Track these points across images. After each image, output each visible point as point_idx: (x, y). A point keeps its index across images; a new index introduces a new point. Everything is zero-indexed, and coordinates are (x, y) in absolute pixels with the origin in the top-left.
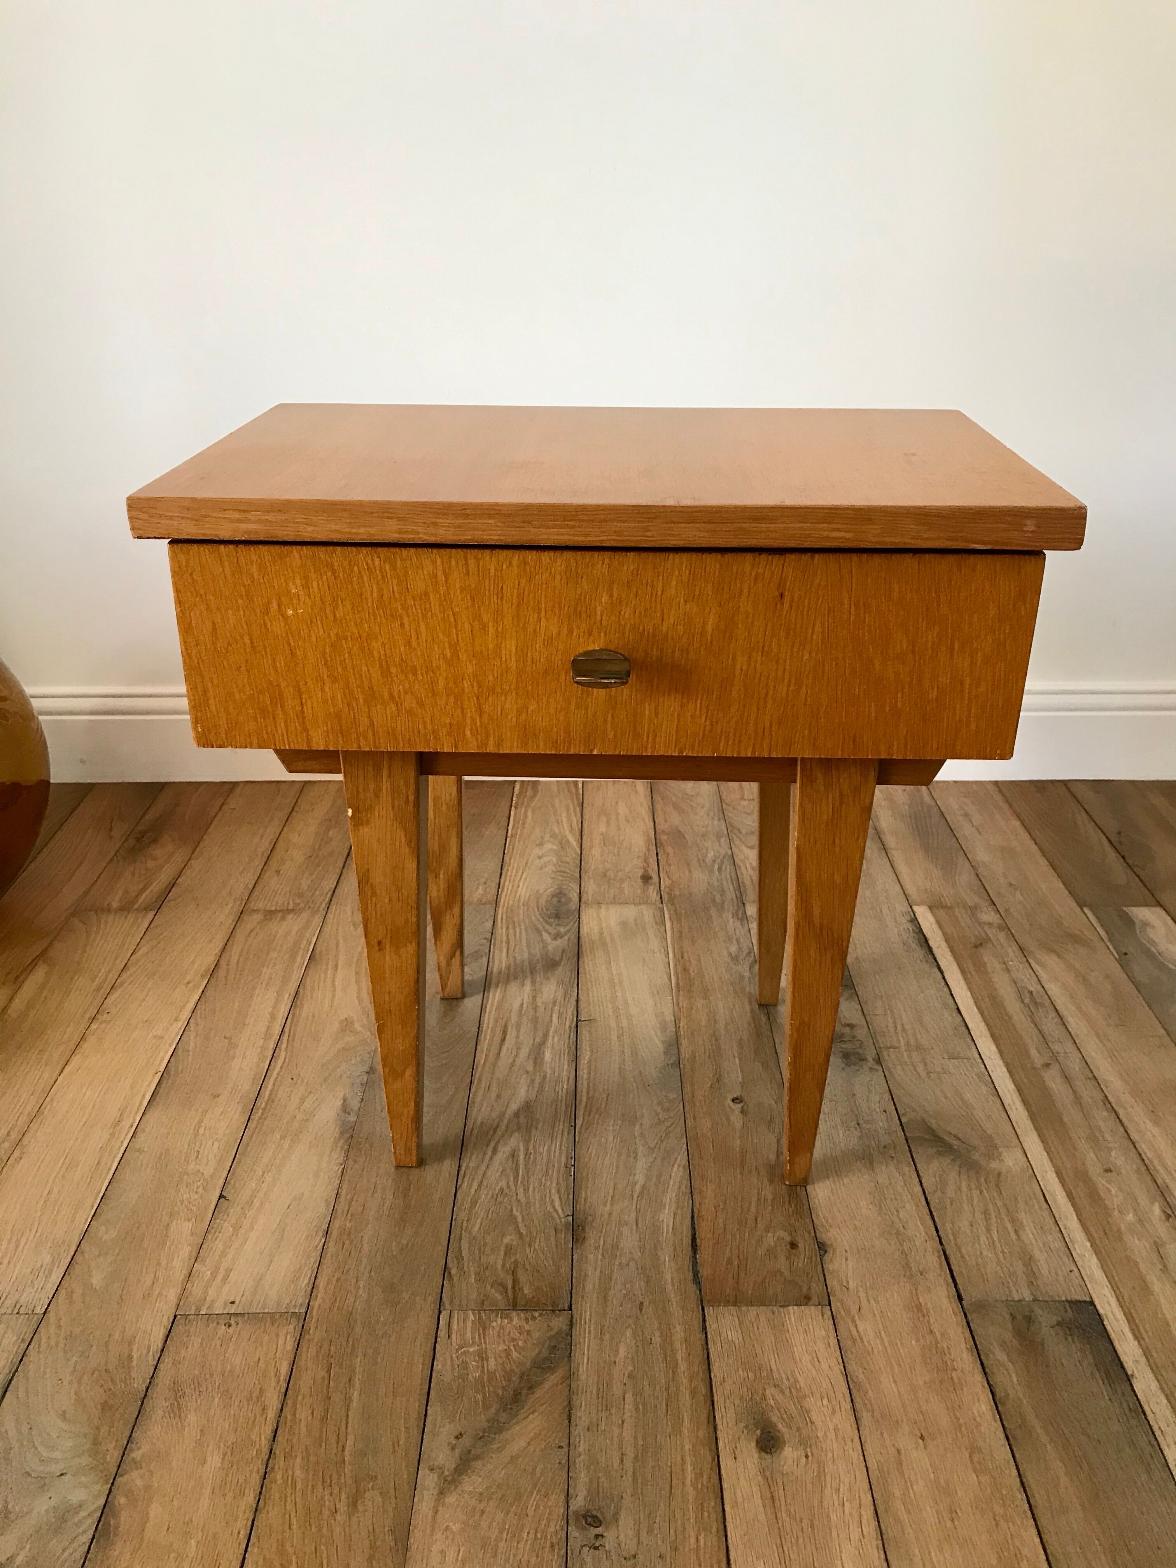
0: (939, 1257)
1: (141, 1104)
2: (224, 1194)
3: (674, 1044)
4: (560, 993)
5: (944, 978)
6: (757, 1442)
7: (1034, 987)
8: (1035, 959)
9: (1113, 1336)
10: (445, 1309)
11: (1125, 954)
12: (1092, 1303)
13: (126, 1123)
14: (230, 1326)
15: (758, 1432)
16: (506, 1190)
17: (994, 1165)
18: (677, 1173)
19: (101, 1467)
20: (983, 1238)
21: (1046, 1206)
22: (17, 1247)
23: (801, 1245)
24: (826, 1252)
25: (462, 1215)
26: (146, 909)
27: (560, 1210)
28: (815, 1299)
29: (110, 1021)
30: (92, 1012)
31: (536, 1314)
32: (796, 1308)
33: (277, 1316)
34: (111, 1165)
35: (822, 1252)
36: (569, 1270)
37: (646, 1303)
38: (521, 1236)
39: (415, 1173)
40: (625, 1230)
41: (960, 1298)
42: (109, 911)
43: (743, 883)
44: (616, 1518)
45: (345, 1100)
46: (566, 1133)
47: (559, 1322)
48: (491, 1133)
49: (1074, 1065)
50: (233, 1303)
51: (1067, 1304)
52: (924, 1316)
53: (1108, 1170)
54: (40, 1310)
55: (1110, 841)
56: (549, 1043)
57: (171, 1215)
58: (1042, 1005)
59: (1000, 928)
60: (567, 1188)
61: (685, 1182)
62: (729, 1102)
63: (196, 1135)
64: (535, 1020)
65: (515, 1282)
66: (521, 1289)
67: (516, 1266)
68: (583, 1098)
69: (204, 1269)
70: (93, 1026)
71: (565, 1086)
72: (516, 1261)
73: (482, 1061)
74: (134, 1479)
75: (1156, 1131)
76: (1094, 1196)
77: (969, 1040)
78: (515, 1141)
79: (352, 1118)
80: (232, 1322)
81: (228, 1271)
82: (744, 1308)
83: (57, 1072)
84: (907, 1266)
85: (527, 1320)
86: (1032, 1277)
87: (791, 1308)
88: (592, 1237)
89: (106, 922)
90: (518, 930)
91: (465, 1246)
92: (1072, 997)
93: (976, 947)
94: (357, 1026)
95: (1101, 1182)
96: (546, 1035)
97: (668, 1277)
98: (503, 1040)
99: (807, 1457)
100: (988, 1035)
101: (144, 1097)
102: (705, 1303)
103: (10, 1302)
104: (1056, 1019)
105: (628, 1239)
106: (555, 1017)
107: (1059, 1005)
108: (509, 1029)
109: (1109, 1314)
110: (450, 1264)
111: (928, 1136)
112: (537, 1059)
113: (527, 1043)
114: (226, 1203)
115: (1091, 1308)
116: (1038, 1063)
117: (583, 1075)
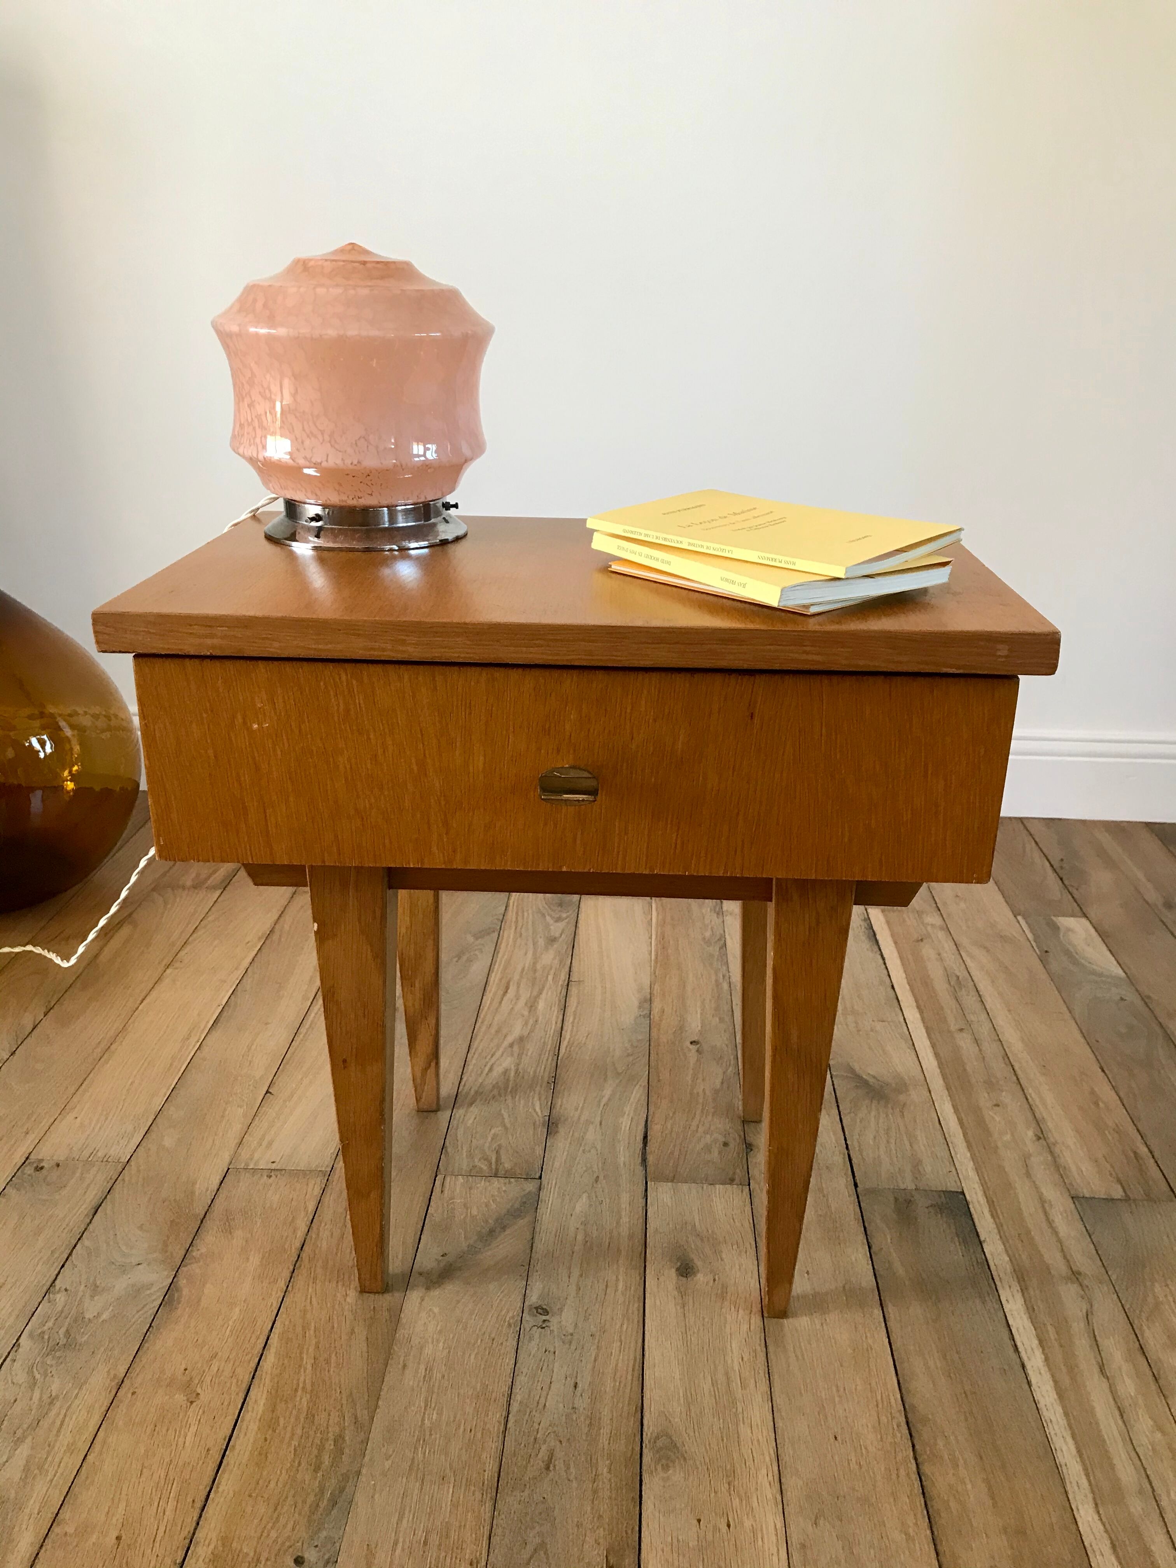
0: (844, 1158)
1: (205, 1027)
2: (270, 1091)
3: (647, 1001)
4: (556, 961)
5: (885, 964)
6: (677, 1270)
7: (962, 973)
8: (966, 952)
9: (975, 1216)
10: (440, 1174)
11: (1046, 952)
12: (963, 1193)
13: (193, 1040)
14: (271, 1176)
15: (679, 1264)
16: (497, 1096)
17: (902, 1098)
18: (637, 1093)
19: (169, 1261)
20: (882, 1147)
21: (939, 1127)
22: (107, 1119)
23: (732, 1144)
24: (751, 1150)
25: (460, 1111)
26: (214, 888)
27: (540, 1112)
28: (737, 1181)
29: (181, 968)
30: (166, 961)
31: (512, 1180)
32: (721, 1186)
33: (308, 1172)
34: (181, 1068)
35: (749, 1150)
36: (542, 1153)
37: (601, 1177)
38: (506, 1128)
40: (591, 1129)
41: (856, 1185)
42: (184, 888)
44: (561, 1310)
46: (550, 1059)
47: (531, 1186)
48: (489, 1056)
49: (984, 1030)
50: (273, 1162)
51: (942, 1193)
52: (824, 1196)
53: (997, 1105)
54: (123, 1160)
55: (1052, 866)
56: (543, 996)
57: (228, 1103)
58: (966, 986)
59: (941, 929)
60: (546, 1098)
61: (643, 1097)
62: (688, 1043)
63: (249, 1049)
64: (534, 981)
65: (498, 1159)
66: (502, 1163)
67: (500, 1148)
68: (567, 1036)
69: (251, 1139)
70: (168, 971)
71: (553, 1027)
72: (500, 1145)
73: (488, 1005)
74: (193, 1269)
76: (981, 1122)
77: (897, 1006)
78: (507, 1063)
80: (273, 1174)
81: (270, 1144)
82: (679, 1184)
83: (139, 1002)
85: (505, 1184)
86: (917, 1174)
87: (717, 1186)
88: (562, 1130)
89: (181, 896)
90: (526, 914)
91: (460, 1133)
92: (992, 981)
93: (918, 941)
95: (988, 1113)
96: (541, 991)
97: (621, 1159)
98: (505, 992)
99: (714, 1280)
100: (915, 1004)
101: (208, 1022)
102: (648, 1179)
103: (100, 1154)
104: (976, 998)
105: (592, 1135)
106: (550, 978)
107: (981, 987)
108: (511, 984)
109: (975, 1201)
110: (447, 1143)
111: (849, 1075)
112: (532, 1006)
113: (525, 995)
114: (271, 1097)
115: (961, 1196)
116: (953, 1028)
117: (570, 1019)
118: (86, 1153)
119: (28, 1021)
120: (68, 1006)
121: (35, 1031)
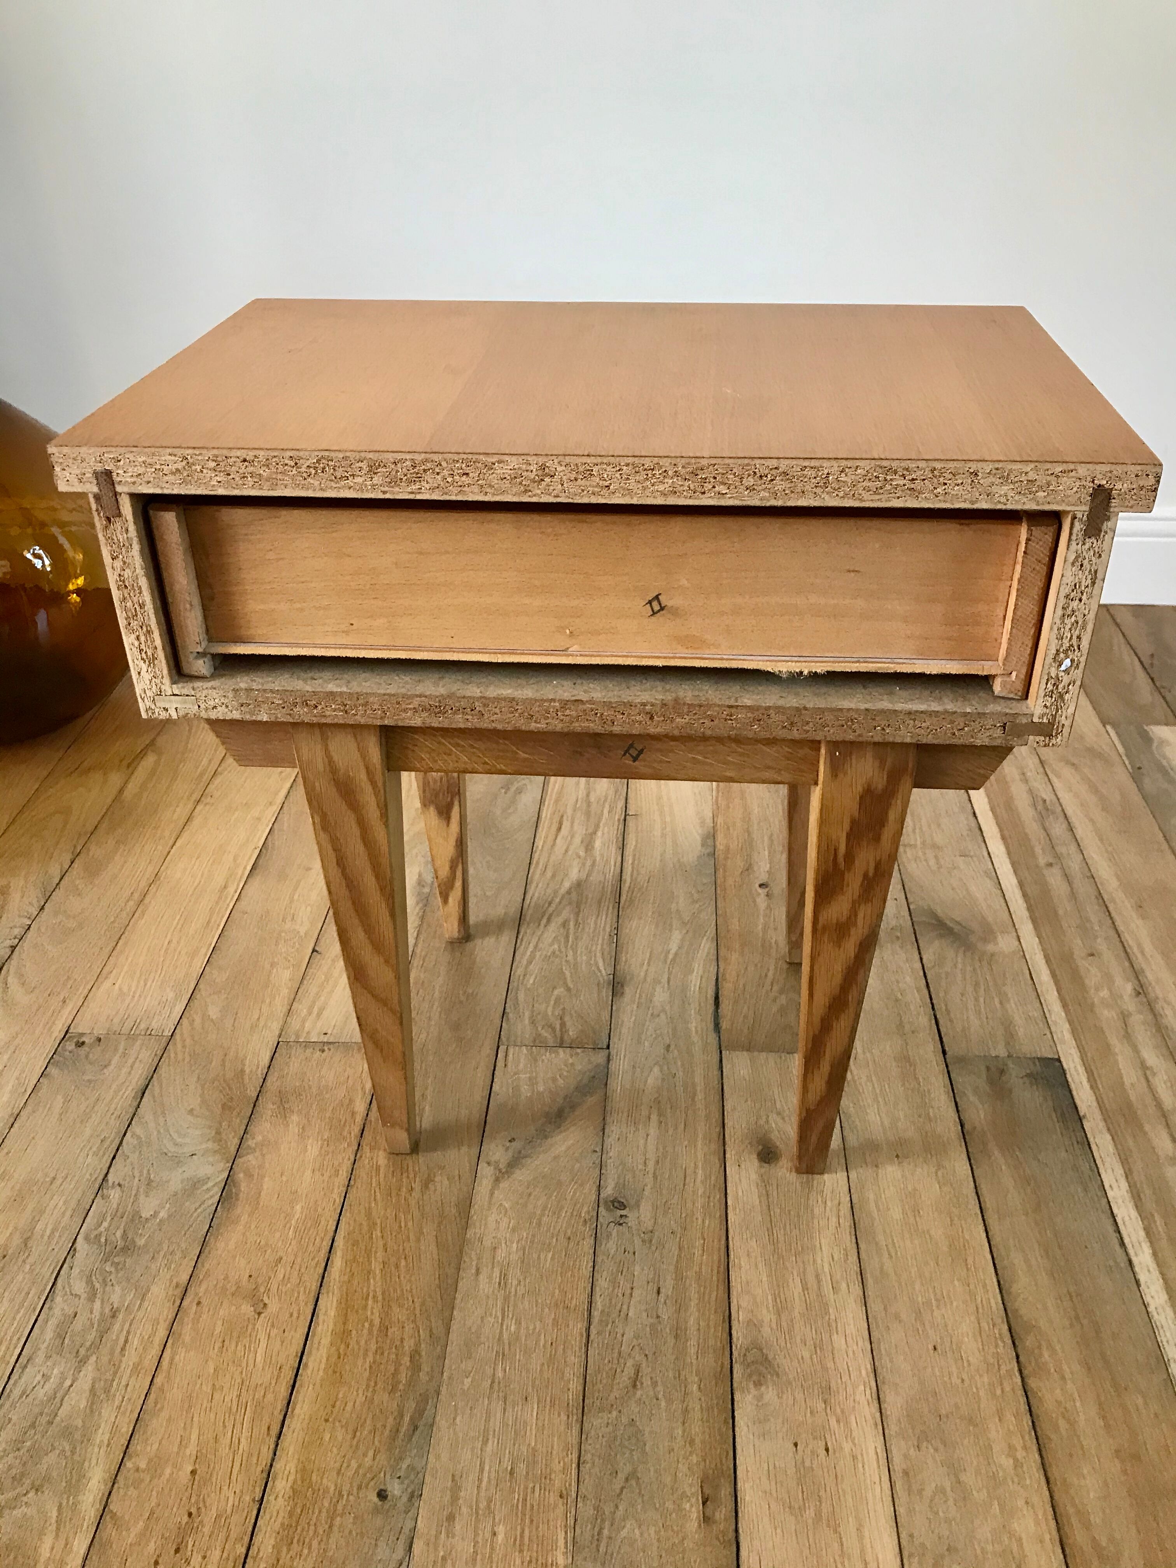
0: (930, 1020)
1: (243, 874)
2: (317, 948)
3: (711, 837)
4: (612, 790)
6: (759, 1155)
7: (1047, 795)
8: (1053, 771)
9: (1073, 1086)
10: (502, 1045)
11: (1139, 768)
12: (1059, 1060)
13: (232, 890)
14: (323, 1051)
15: (760, 1147)
16: (557, 953)
17: (990, 948)
18: (706, 946)
19: (223, 1151)
20: (971, 1005)
21: (1030, 982)
22: (146, 985)
25: (519, 971)
27: (604, 971)
29: (213, 804)
30: (196, 796)
31: (579, 1051)
34: (220, 922)
36: (608, 1018)
37: (672, 1047)
38: (569, 989)
40: (658, 989)
41: (944, 1052)
44: (637, 1205)
45: (420, 875)
46: (611, 908)
47: (599, 1058)
48: (547, 905)
49: (1074, 865)
50: (325, 1034)
51: (1037, 1061)
52: (911, 1066)
53: (1092, 955)
54: (167, 1033)
55: (1141, 662)
56: (599, 833)
57: (273, 965)
58: (1053, 813)
60: (610, 953)
61: (712, 951)
62: (757, 885)
63: (292, 901)
64: (588, 814)
65: (562, 1026)
66: (567, 1031)
67: (564, 1013)
69: (300, 1006)
70: (199, 808)
71: (612, 869)
72: (564, 1009)
73: (541, 845)
74: (250, 1160)
75: (1140, 922)
76: (1077, 977)
77: (980, 839)
78: (566, 914)
79: (426, 890)
80: (326, 1048)
81: (320, 1013)
82: (756, 1053)
83: (170, 845)
84: (901, 1026)
85: (571, 1056)
86: (1010, 1036)
88: (628, 991)
91: (521, 996)
95: (1083, 964)
96: (597, 827)
97: (693, 1026)
98: (559, 829)
100: (999, 835)
101: (245, 868)
102: (722, 1048)
103: (143, 1026)
104: (1065, 826)
105: (661, 996)
106: (606, 811)
107: (1069, 812)
108: (565, 818)
109: (1072, 1069)
110: (507, 1010)
111: (934, 921)
112: (588, 846)
113: (580, 831)
114: (319, 956)
115: (1057, 1064)
116: (1042, 861)
117: (629, 860)
118: (129, 1024)
119: (55, 871)
120: (95, 851)
121: (62, 882)
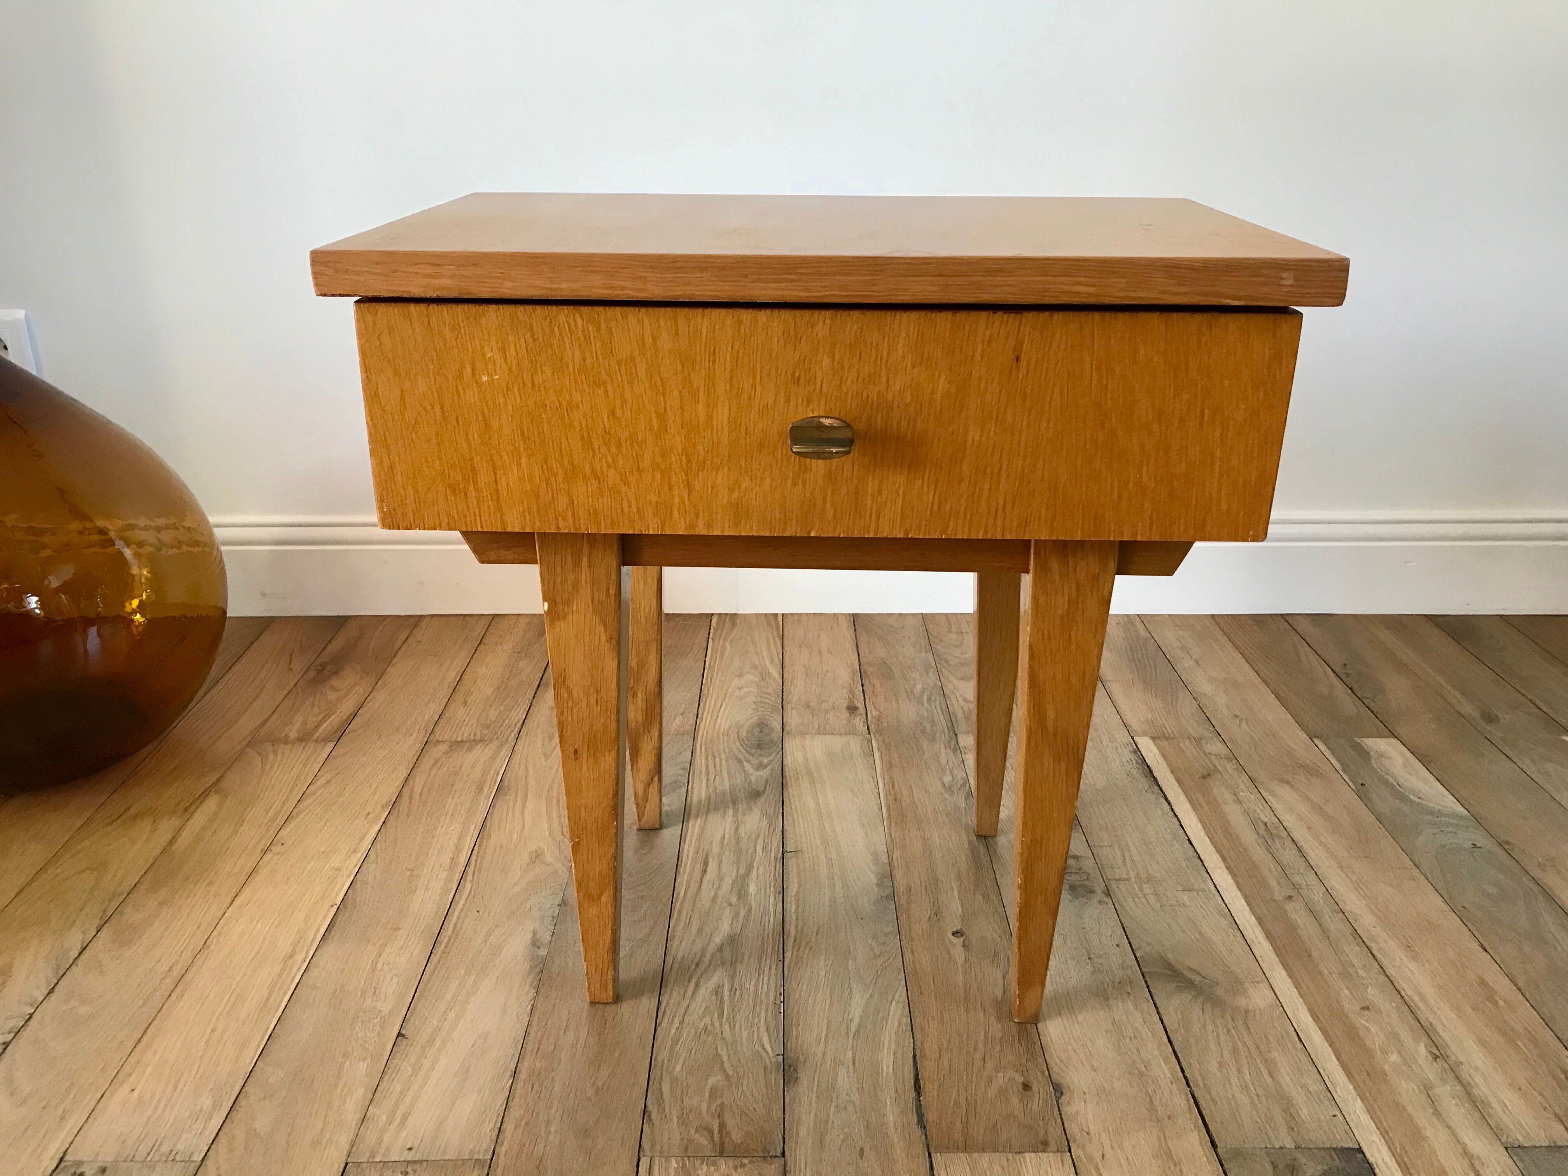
0: (1188, 1100)
1: (315, 937)
2: (403, 1032)
3: (888, 875)
4: (765, 823)
5: (1172, 810)
7: (1268, 818)
8: (1267, 790)
10: (644, 1156)
11: (1363, 786)
12: (1360, 1150)
13: (300, 957)
14: (406, 1173)
16: (709, 1028)
17: (1240, 1001)
18: (896, 1011)
20: (1234, 1081)
21: (1300, 1046)
22: (175, 1089)
23: (1035, 1087)
24: (1062, 1094)
25: (663, 1055)
26: (325, 740)
27: (770, 1048)
28: (1053, 1146)
29: (284, 853)
30: (264, 844)
31: (745, 1161)
32: (1033, 1154)
33: (460, 1163)
34: (281, 1002)
35: (1058, 1095)
36: (781, 1114)
37: (867, 1149)
38: (728, 1077)
39: (611, 1009)
40: (842, 1071)
41: (1213, 1144)
42: (286, 741)
43: (954, 714)
45: (535, 933)
46: (774, 967)
47: (771, 1170)
48: (693, 967)
49: (1317, 896)
50: (410, 1149)
51: (1333, 1151)
52: (1175, 1165)
53: (1367, 1008)
54: (198, 1157)
55: (1335, 673)
56: (754, 874)
57: (345, 1055)
58: (1280, 837)
59: (1229, 759)
60: (776, 1027)
61: (904, 1020)
62: (950, 935)
63: (374, 970)
64: (738, 852)
65: (722, 1126)
66: (728, 1133)
67: (722, 1109)
68: (791, 929)
69: (378, 1112)
70: (266, 858)
71: (772, 920)
72: (722, 1104)
73: (683, 895)
75: (1413, 966)
76: (1354, 1035)
77: (1203, 871)
78: (718, 977)
79: (543, 952)
80: (409, 1170)
81: (406, 1116)
82: (975, 1155)
83: (226, 904)
84: (1152, 1108)
85: (736, 1168)
86: (1293, 1123)
87: (1027, 1155)
88: (804, 1078)
89: (283, 753)
90: (717, 760)
91: (666, 1088)
92: (1309, 828)
93: (1204, 777)
94: (548, 857)
95: (1359, 1021)
96: (750, 867)
97: (890, 1121)
98: (705, 871)
100: (1223, 866)
101: (318, 930)
102: (932, 1150)
103: (165, 1149)
104: (1295, 851)
105: (845, 1080)
106: (759, 848)
107: (1297, 836)
108: (710, 860)
109: (1380, 1162)
110: (650, 1106)
111: (1166, 972)
112: (741, 891)
113: (730, 875)
114: (405, 1042)
115: (1360, 1156)
116: (1279, 897)
117: (791, 908)
118: (143, 1150)
119: (74, 941)
120: (132, 915)
121: (82, 957)
